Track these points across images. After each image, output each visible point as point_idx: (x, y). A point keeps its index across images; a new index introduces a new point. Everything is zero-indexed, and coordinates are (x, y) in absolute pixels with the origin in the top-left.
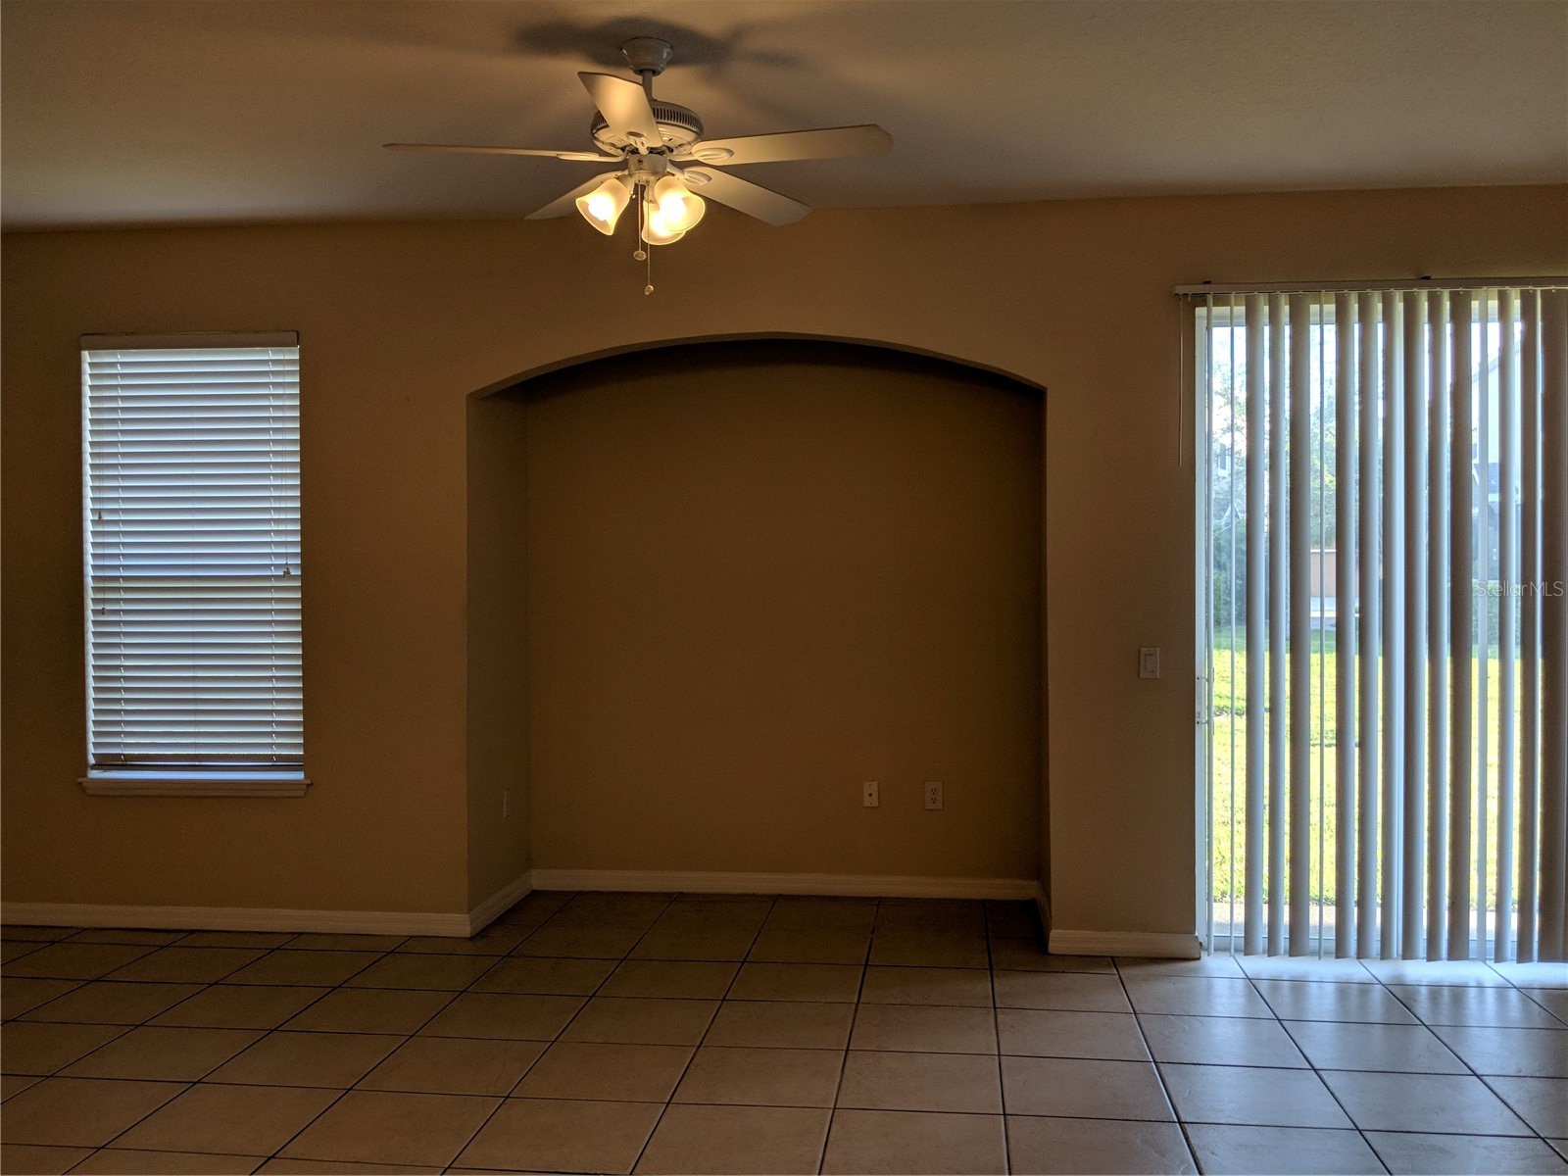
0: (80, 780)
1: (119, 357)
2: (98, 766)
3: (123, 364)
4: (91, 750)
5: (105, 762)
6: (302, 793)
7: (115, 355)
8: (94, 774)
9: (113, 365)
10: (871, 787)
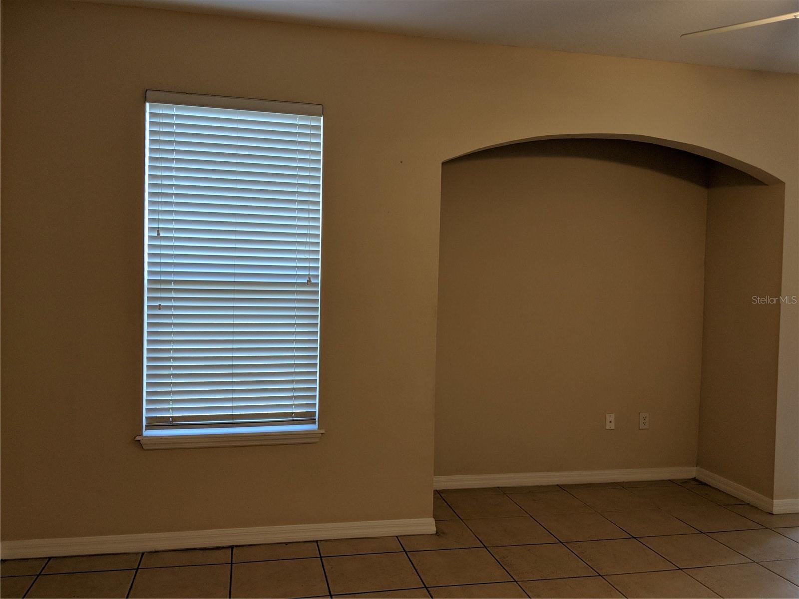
0: (138, 438)
1: (175, 110)
2: (150, 426)
3: (178, 116)
4: (145, 415)
5: (155, 423)
6: (317, 440)
7: (172, 109)
8: (147, 433)
9: (171, 116)
10: (611, 417)
